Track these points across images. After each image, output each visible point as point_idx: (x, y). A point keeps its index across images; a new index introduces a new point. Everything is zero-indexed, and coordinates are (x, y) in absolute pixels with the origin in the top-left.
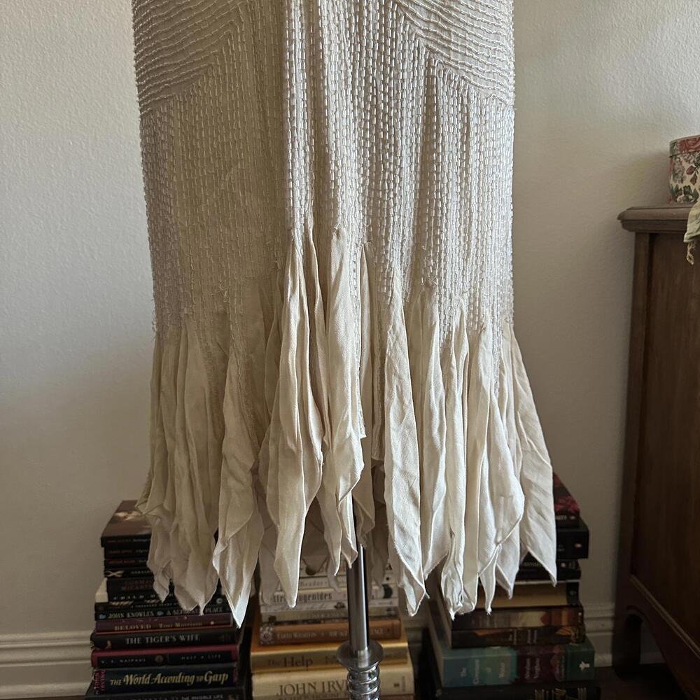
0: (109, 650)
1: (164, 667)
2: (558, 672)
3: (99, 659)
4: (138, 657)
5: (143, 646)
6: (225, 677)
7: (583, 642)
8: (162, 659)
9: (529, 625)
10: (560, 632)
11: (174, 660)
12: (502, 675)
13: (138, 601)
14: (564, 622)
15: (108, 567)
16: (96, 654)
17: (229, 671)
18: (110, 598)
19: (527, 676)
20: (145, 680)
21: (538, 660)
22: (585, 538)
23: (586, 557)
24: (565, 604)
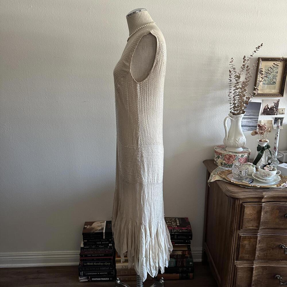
0: (85, 257)
1: (96, 261)
2: (185, 264)
4: (90, 259)
5: (91, 256)
6: (110, 263)
7: (191, 258)
8: (95, 259)
9: (179, 254)
10: (186, 256)
11: (98, 260)
12: (172, 265)
13: (90, 247)
14: (187, 254)
15: (84, 240)
16: (81, 258)
17: (111, 262)
18: (84, 246)
19: (178, 265)
20: (92, 264)
21: (180, 262)
22: (191, 236)
23: (192, 240)
24: (187, 249)
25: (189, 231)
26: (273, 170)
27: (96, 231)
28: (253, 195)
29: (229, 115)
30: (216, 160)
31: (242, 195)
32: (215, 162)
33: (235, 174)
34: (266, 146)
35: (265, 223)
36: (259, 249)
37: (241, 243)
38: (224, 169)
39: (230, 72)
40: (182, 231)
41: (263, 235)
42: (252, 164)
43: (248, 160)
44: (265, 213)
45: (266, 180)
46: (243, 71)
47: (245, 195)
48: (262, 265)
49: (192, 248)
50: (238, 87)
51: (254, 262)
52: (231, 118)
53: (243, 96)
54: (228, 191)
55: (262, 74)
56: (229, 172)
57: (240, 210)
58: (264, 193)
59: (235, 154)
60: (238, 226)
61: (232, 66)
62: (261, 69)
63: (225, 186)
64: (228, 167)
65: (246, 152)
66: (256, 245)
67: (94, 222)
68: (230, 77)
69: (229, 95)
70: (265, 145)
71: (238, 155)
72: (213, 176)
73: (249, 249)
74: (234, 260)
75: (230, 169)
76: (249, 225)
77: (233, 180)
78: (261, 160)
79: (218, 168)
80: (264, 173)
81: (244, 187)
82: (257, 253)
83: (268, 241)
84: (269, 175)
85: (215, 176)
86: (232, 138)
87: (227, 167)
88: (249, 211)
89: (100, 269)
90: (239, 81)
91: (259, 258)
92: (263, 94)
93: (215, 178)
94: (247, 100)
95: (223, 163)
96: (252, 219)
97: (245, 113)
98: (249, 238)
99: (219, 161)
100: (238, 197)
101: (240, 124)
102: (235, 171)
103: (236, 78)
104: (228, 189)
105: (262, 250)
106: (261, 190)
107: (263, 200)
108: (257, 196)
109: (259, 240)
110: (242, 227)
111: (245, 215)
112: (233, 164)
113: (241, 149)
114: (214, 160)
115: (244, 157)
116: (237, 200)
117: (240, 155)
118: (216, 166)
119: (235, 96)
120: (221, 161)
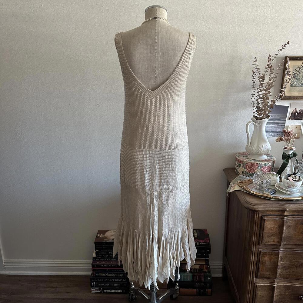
0: (96, 267)
1: (108, 272)
2: (202, 279)
3: (94, 269)
4: (102, 269)
5: (104, 267)
6: (123, 275)
7: (209, 273)
8: (108, 270)
9: (196, 268)
10: (204, 270)
11: (111, 270)
12: (188, 279)
13: (102, 257)
15: (96, 249)
16: (93, 268)
18: (96, 256)
19: (195, 280)
20: (104, 275)
21: (197, 277)
22: (210, 249)
23: (210, 253)
24: (205, 264)
25: (207, 244)
26: (299, 180)
27: (109, 240)
28: (274, 207)
29: (251, 119)
30: (237, 168)
31: (262, 208)
32: (236, 171)
33: (256, 184)
34: (292, 154)
35: (288, 238)
36: (281, 266)
37: (260, 259)
38: (245, 179)
39: (254, 72)
40: (199, 244)
41: (286, 252)
42: (276, 173)
43: (272, 169)
44: (288, 228)
45: (290, 191)
46: (267, 71)
47: (265, 207)
48: (285, 285)
49: (211, 263)
50: (262, 89)
51: (276, 281)
52: (254, 123)
53: (266, 99)
54: (247, 202)
55: (290, 75)
56: (250, 181)
57: (259, 223)
58: (287, 206)
59: (257, 162)
60: (257, 241)
61: (256, 66)
62: (288, 69)
63: (244, 197)
64: (250, 176)
65: (270, 161)
66: (278, 262)
67: (107, 231)
68: (253, 78)
69: (252, 98)
70: (291, 152)
71: (260, 163)
72: (233, 185)
73: (270, 266)
74: (253, 277)
75: (251, 178)
76: (270, 240)
77: (253, 191)
78: (287, 170)
79: (238, 177)
80: (288, 183)
81: (265, 198)
82: (279, 271)
83: (291, 259)
84: (293, 186)
85: (234, 186)
86: (255, 145)
87: (248, 176)
88: (270, 225)
89: (112, 280)
90: (263, 83)
91: (281, 277)
92: (290, 96)
93: (234, 187)
94: (273, 103)
95: (245, 172)
96: (273, 233)
97: (270, 117)
98: (270, 254)
99: (240, 169)
100: (258, 210)
101: (264, 129)
102: (256, 181)
103: (260, 79)
104: (247, 201)
105: (284, 268)
106: (284, 202)
107: (286, 214)
108: (278, 209)
109: (281, 258)
110: (262, 241)
111: (265, 229)
112: (255, 173)
113: (265, 157)
114: (234, 169)
115: (268, 165)
116: (256, 212)
117: (263, 163)
118: (237, 174)
119: (259, 99)
120: (242, 169)
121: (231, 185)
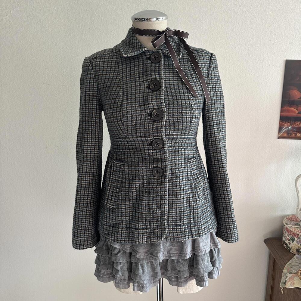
72: (289, 275)
79: (294, 259)
85: (292, 278)
99: (293, 245)
120: (297, 245)
121: (286, 274)
